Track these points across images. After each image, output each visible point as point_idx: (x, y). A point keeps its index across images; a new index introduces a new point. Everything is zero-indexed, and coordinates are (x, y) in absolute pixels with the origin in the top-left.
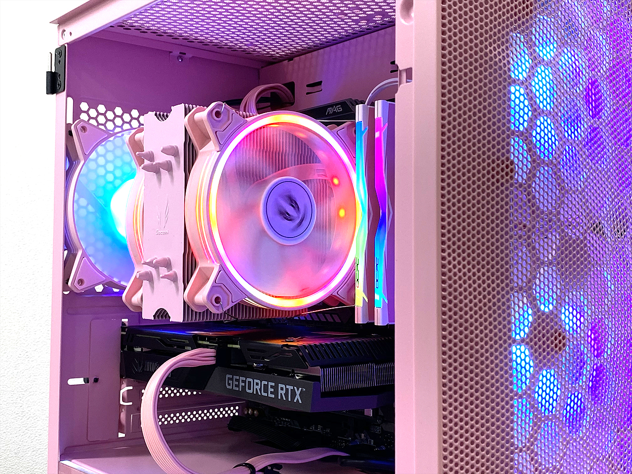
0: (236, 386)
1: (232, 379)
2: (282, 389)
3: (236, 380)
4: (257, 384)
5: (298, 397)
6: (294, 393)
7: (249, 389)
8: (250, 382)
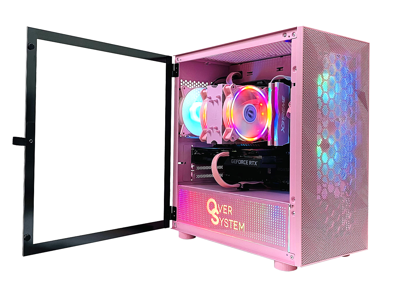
0: (235, 162)
1: (233, 160)
2: (250, 162)
3: (235, 161)
4: (242, 161)
5: (256, 164)
6: (254, 163)
7: (240, 162)
8: (240, 161)
